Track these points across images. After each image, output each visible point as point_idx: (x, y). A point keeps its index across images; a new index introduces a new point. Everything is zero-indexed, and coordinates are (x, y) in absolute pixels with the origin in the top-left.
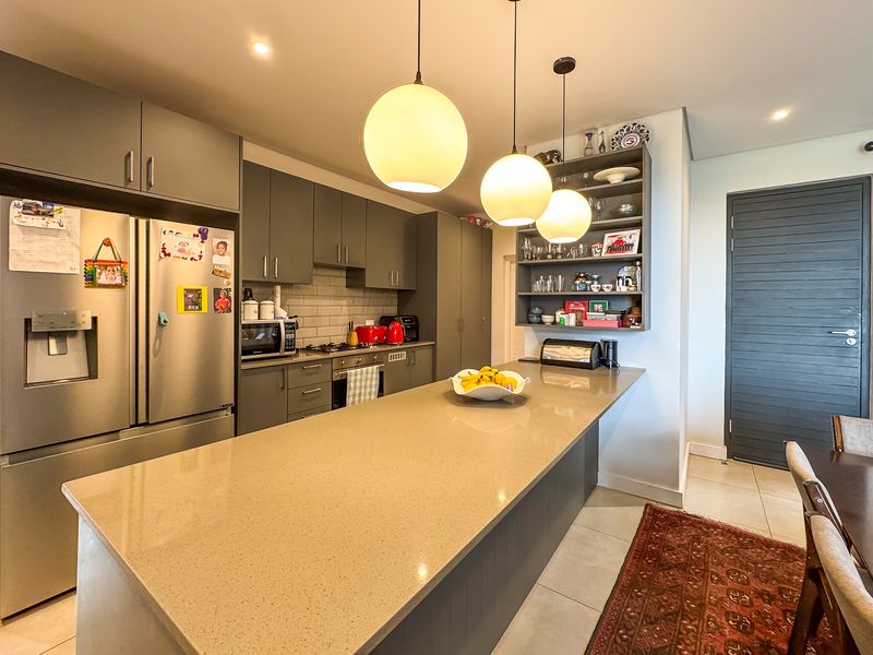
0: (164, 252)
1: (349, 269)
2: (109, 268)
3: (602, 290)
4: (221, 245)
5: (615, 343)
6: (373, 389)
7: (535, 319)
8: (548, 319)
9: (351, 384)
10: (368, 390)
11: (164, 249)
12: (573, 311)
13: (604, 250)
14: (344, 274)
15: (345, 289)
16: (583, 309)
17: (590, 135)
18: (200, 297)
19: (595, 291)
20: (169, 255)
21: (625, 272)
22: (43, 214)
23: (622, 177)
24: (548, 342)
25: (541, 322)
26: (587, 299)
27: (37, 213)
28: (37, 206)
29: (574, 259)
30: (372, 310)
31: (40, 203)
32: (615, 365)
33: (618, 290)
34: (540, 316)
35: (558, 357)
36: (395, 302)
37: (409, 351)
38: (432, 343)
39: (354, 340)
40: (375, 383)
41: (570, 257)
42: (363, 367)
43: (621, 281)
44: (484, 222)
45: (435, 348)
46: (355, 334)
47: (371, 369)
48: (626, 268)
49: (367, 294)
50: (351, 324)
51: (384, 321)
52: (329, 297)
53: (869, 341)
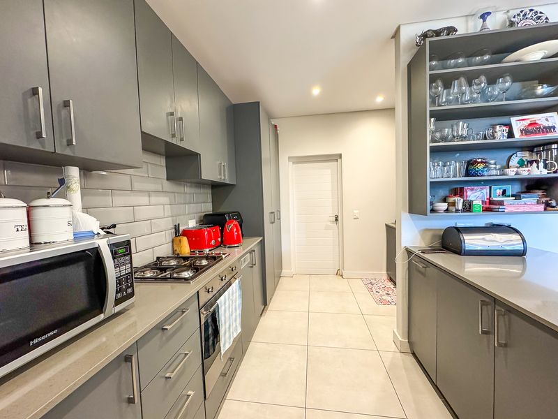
3: (517, 173)
10: (234, 316)
13: (517, 133)
17: (484, 16)
24: (464, 229)
30: (192, 207)
36: (210, 198)
37: (252, 252)
38: (261, 238)
39: (185, 249)
40: (239, 302)
41: (494, 138)
42: (229, 284)
43: (541, 164)
44: (276, 126)
45: (262, 243)
46: (185, 240)
47: (235, 285)
48: (519, 154)
49: (187, 190)
50: (177, 228)
51: (208, 220)
52: (149, 193)
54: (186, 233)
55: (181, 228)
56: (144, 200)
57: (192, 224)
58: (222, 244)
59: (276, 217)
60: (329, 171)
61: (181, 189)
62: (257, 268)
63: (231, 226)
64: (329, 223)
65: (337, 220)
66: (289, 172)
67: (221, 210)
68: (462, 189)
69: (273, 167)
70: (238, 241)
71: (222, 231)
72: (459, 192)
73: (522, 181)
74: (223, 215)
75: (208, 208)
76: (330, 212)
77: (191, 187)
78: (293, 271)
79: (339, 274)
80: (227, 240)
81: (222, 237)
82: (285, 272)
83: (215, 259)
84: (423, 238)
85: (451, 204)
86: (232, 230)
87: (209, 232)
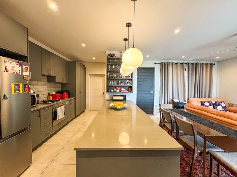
0: (6, 70)
1: (48, 76)
3: (124, 85)
4: (26, 68)
5: (126, 95)
6: (63, 113)
7: (109, 91)
8: (112, 91)
9: (58, 112)
10: (62, 113)
11: (6, 69)
12: (118, 89)
13: (125, 77)
14: (46, 77)
15: (46, 82)
16: (120, 88)
17: (121, 52)
18: (19, 87)
19: (123, 85)
20: (8, 71)
21: (127, 81)
24: (114, 96)
25: (111, 92)
26: (121, 87)
29: (118, 78)
30: (54, 89)
32: (125, 100)
33: (127, 85)
34: (110, 90)
35: (117, 99)
36: (60, 86)
37: (70, 101)
39: (51, 99)
40: (64, 111)
41: (117, 78)
43: (128, 83)
45: (75, 99)
46: (51, 97)
47: (63, 106)
49: (53, 84)
50: (49, 94)
51: (58, 92)
52: (42, 85)
53: (154, 93)
54: (51, 95)
55: (50, 94)
56: (41, 87)
57: (54, 93)
59: (84, 92)
61: (51, 84)
62: (72, 105)
64: (101, 95)
65: (103, 94)
66: (89, 79)
67: (64, 89)
68: (116, 87)
70: (66, 98)
71: (62, 95)
74: (63, 91)
75: (59, 89)
76: (102, 92)
77: (54, 83)
78: (89, 109)
80: (63, 98)
84: (110, 98)
85: (114, 90)
86: (65, 95)
87: (57, 95)
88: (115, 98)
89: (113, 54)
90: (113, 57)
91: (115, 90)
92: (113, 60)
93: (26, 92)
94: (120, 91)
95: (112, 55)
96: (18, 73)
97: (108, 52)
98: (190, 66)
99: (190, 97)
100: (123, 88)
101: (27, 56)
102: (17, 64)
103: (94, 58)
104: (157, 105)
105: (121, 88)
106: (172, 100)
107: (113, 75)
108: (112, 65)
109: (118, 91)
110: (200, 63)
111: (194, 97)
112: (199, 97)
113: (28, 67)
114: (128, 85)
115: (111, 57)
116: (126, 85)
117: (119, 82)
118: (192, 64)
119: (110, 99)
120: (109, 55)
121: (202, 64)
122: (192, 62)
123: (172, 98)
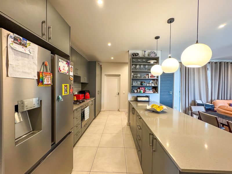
2: (47, 76)
4: (71, 68)
5: (149, 96)
7: (133, 91)
9: (85, 113)
10: (88, 114)
11: (59, 68)
13: (149, 77)
16: (143, 89)
17: (145, 52)
18: (67, 88)
19: (148, 85)
20: (61, 71)
22: (23, 45)
23: (153, 62)
24: (138, 96)
25: (134, 92)
26: (145, 87)
27: (20, 44)
28: (20, 39)
29: (142, 78)
30: (77, 89)
31: (21, 38)
34: (134, 91)
35: (142, 100)
37: (92, 101)
38: (95, 98)
39: (76, 99)
40: (89, 111)
41: (145, 78)
42: (86, 107)
43: (153, 83)
44: (101, 65)
45: (95, 99)
46: (75, 97)
47: (88, 107)
48: (151, 81)
51: (80, 92)
53: (173, 93)
54: (75, 95)
55: (74, 94)
57: (76, 93)
58: (85, 98)
59: (100, 92)
60: (117, 79)
62: (93, 105)
63: (87, 94)
64: (116, 95)
65: (119, 94)
66: (105, 79)
67: (84, 90)
69: (99, 77)
70: (89, 98)
71: (84, 95)
72: (139, 88)
73: (152, 87)
75: (80, 89)
76: (117, 92)
78: (105, 109)
79: (119, 110)
80: (86, 98)
81: (84, 97)
82: (102, 110)
83: (83, 101)
84: (133, 98)
85: (137, 91)
86: (87, 95)
87: (81, 95)
88: (139, 99)
89: (137, 53)
90: (137, 56)
91: (139, 90)
92: (136, 60)
93: (71, 93)
94: (144, 92)
95: (135, 55)
96: (67, 73)
97: (131, 52)
98: (214, 65)
99: (213, 99)
100: (147, 89)
101: (69, 55)
102: (66, 64)
103: (112, 58)
104: (177, 106)
105: (145, 89)
106: (193, 102)
107: (137, 75)
108: (136, 65)
109: (142, 91)
110: (225, 62)
111: (218, 99)
112: (223, 98)
113: (73, 67)
114: (153, 85)
115: (135, 57)
116: (150, 85)
117: (142, 82)
118: (216, 63)
119: (133, 100)
120: (133, 54)
121: (227, 63)
122: (215, 61)
123: (193, 100)
